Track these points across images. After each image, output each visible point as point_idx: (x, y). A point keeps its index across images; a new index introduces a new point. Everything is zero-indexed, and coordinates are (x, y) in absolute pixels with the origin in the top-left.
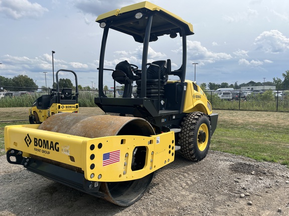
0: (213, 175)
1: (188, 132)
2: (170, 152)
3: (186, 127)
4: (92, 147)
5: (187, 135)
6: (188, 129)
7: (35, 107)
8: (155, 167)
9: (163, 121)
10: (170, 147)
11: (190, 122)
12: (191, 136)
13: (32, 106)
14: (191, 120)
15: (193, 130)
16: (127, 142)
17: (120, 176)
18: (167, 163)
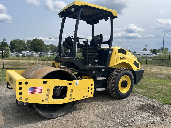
0: (121, 109)
1: (112, 80)
2: (88, 91)
3: (111, 77)
4: (20, 84)
5: (111, 82)
6: (112, 78)
7: (54, 61)
8: (74, 99)
9: (94, 72)
10: (88, 88)
11: (114, 74)
12: (113, 83)
13: (53, 61)
14: (115, 73)
15: (114, 79)
16: (48, 82)
17: (43, 101)
18: (86, 97)
